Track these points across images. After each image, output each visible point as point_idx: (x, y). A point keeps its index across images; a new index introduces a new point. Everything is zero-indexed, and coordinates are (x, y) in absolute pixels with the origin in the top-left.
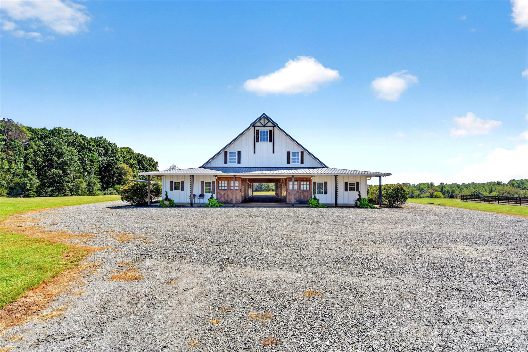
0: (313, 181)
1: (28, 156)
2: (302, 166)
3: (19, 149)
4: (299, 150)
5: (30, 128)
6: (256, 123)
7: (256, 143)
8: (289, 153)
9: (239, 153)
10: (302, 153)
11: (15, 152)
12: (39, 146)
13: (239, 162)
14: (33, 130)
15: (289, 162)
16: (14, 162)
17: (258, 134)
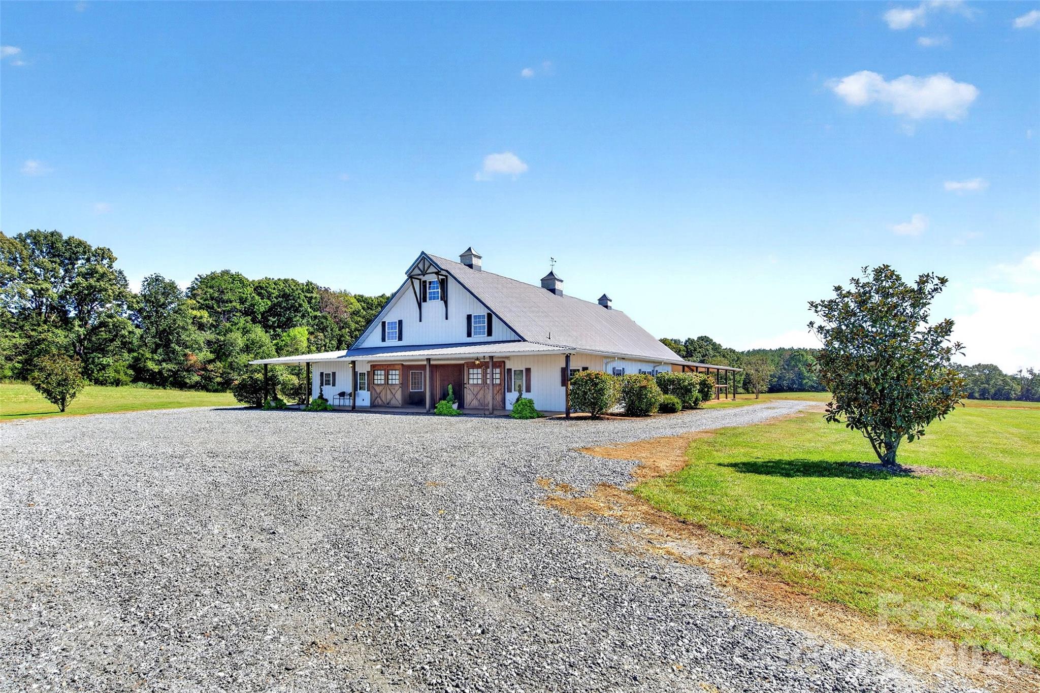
0: (507, 367)
1: (343, 339)
2: (490, 339)
3: (331, 330)
4: (485, 312)
5: (362, 297)
6: (414, 269)
7: (423, 304)
8: (469, 317)
9: (400, 322)
10: (490, 317)
11: (326, 333)
12: (357, 323)
13: (400, 339)
14: (366, 299)
15: (469, 335)
16: (323, 348)
17: (425, 287)
